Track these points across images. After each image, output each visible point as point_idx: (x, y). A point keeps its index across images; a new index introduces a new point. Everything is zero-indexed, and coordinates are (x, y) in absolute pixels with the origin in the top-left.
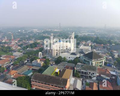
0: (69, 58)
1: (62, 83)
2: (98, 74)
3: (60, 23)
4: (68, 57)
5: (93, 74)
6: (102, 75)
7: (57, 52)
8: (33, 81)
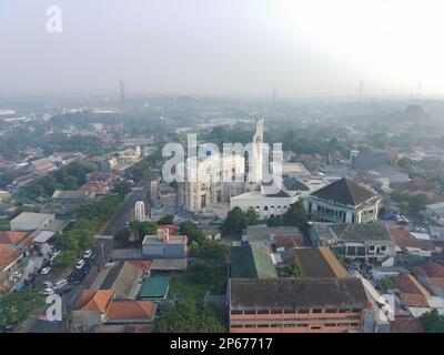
0: (266, 208)
1: (347, 294)
2: (398, 249)
3: (122, 84)
4: (262, 208)
5: (384, 248)
6: (410, 249)
7: (203, 193)
8: (234, 313)
